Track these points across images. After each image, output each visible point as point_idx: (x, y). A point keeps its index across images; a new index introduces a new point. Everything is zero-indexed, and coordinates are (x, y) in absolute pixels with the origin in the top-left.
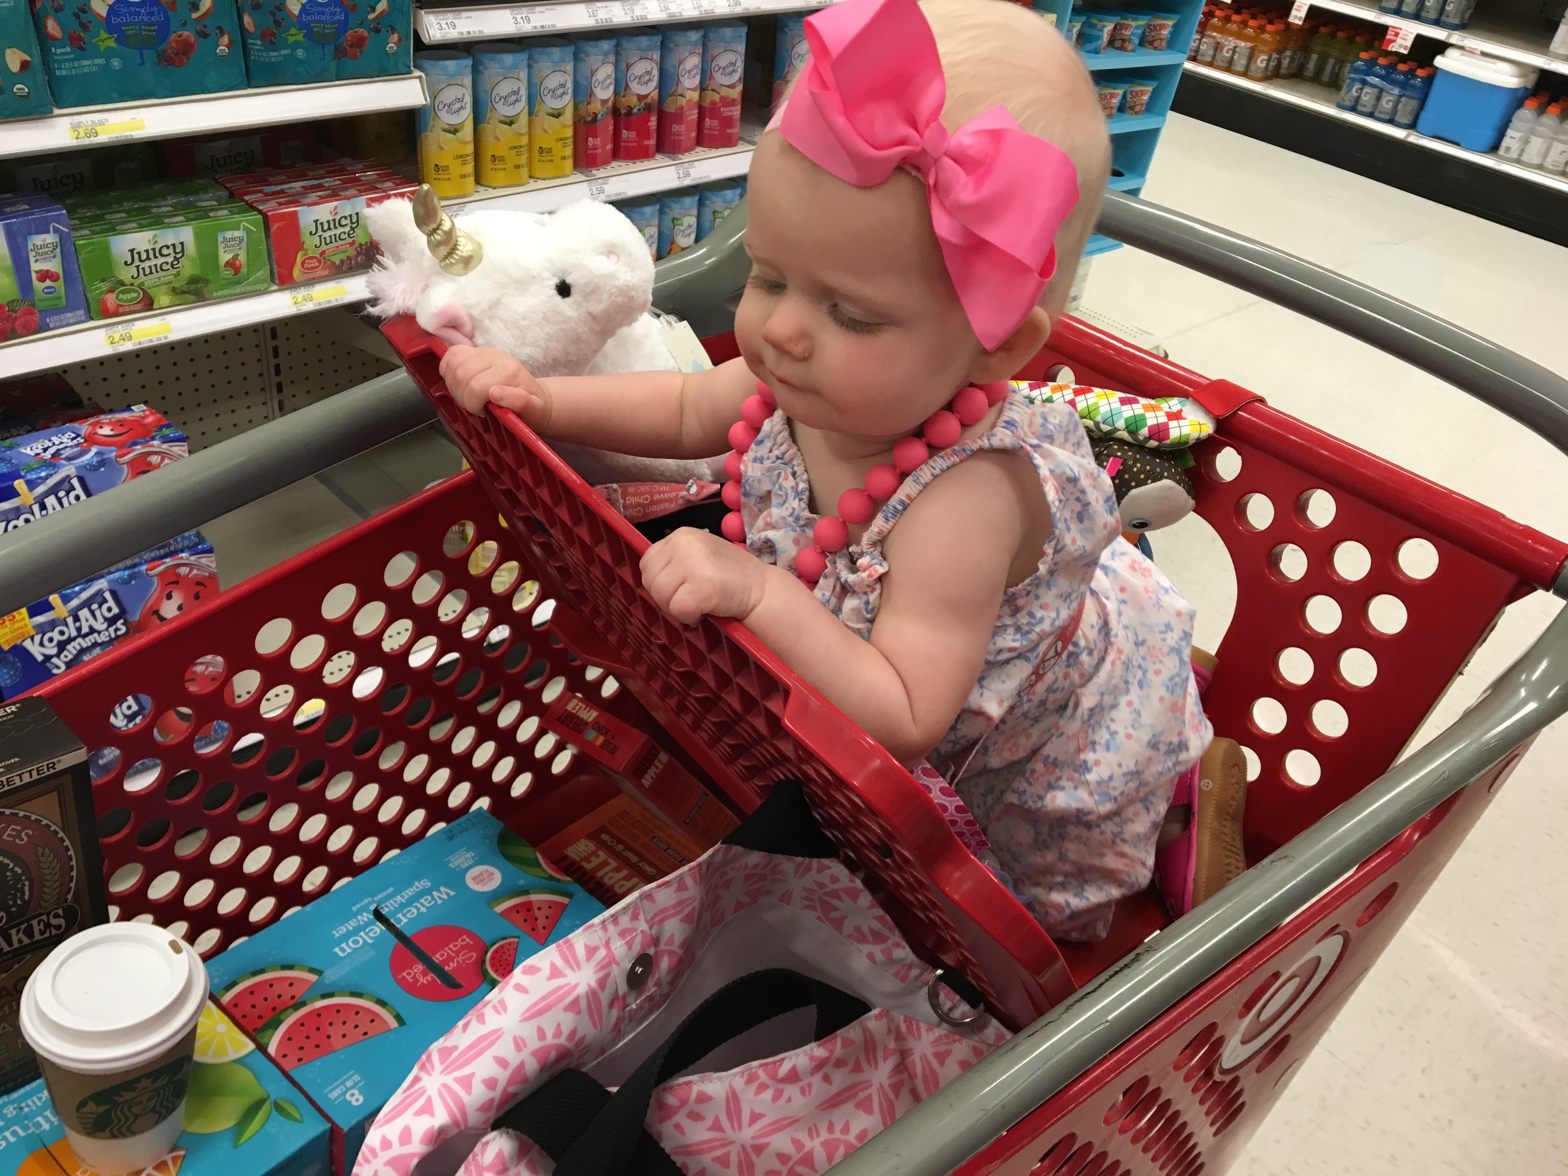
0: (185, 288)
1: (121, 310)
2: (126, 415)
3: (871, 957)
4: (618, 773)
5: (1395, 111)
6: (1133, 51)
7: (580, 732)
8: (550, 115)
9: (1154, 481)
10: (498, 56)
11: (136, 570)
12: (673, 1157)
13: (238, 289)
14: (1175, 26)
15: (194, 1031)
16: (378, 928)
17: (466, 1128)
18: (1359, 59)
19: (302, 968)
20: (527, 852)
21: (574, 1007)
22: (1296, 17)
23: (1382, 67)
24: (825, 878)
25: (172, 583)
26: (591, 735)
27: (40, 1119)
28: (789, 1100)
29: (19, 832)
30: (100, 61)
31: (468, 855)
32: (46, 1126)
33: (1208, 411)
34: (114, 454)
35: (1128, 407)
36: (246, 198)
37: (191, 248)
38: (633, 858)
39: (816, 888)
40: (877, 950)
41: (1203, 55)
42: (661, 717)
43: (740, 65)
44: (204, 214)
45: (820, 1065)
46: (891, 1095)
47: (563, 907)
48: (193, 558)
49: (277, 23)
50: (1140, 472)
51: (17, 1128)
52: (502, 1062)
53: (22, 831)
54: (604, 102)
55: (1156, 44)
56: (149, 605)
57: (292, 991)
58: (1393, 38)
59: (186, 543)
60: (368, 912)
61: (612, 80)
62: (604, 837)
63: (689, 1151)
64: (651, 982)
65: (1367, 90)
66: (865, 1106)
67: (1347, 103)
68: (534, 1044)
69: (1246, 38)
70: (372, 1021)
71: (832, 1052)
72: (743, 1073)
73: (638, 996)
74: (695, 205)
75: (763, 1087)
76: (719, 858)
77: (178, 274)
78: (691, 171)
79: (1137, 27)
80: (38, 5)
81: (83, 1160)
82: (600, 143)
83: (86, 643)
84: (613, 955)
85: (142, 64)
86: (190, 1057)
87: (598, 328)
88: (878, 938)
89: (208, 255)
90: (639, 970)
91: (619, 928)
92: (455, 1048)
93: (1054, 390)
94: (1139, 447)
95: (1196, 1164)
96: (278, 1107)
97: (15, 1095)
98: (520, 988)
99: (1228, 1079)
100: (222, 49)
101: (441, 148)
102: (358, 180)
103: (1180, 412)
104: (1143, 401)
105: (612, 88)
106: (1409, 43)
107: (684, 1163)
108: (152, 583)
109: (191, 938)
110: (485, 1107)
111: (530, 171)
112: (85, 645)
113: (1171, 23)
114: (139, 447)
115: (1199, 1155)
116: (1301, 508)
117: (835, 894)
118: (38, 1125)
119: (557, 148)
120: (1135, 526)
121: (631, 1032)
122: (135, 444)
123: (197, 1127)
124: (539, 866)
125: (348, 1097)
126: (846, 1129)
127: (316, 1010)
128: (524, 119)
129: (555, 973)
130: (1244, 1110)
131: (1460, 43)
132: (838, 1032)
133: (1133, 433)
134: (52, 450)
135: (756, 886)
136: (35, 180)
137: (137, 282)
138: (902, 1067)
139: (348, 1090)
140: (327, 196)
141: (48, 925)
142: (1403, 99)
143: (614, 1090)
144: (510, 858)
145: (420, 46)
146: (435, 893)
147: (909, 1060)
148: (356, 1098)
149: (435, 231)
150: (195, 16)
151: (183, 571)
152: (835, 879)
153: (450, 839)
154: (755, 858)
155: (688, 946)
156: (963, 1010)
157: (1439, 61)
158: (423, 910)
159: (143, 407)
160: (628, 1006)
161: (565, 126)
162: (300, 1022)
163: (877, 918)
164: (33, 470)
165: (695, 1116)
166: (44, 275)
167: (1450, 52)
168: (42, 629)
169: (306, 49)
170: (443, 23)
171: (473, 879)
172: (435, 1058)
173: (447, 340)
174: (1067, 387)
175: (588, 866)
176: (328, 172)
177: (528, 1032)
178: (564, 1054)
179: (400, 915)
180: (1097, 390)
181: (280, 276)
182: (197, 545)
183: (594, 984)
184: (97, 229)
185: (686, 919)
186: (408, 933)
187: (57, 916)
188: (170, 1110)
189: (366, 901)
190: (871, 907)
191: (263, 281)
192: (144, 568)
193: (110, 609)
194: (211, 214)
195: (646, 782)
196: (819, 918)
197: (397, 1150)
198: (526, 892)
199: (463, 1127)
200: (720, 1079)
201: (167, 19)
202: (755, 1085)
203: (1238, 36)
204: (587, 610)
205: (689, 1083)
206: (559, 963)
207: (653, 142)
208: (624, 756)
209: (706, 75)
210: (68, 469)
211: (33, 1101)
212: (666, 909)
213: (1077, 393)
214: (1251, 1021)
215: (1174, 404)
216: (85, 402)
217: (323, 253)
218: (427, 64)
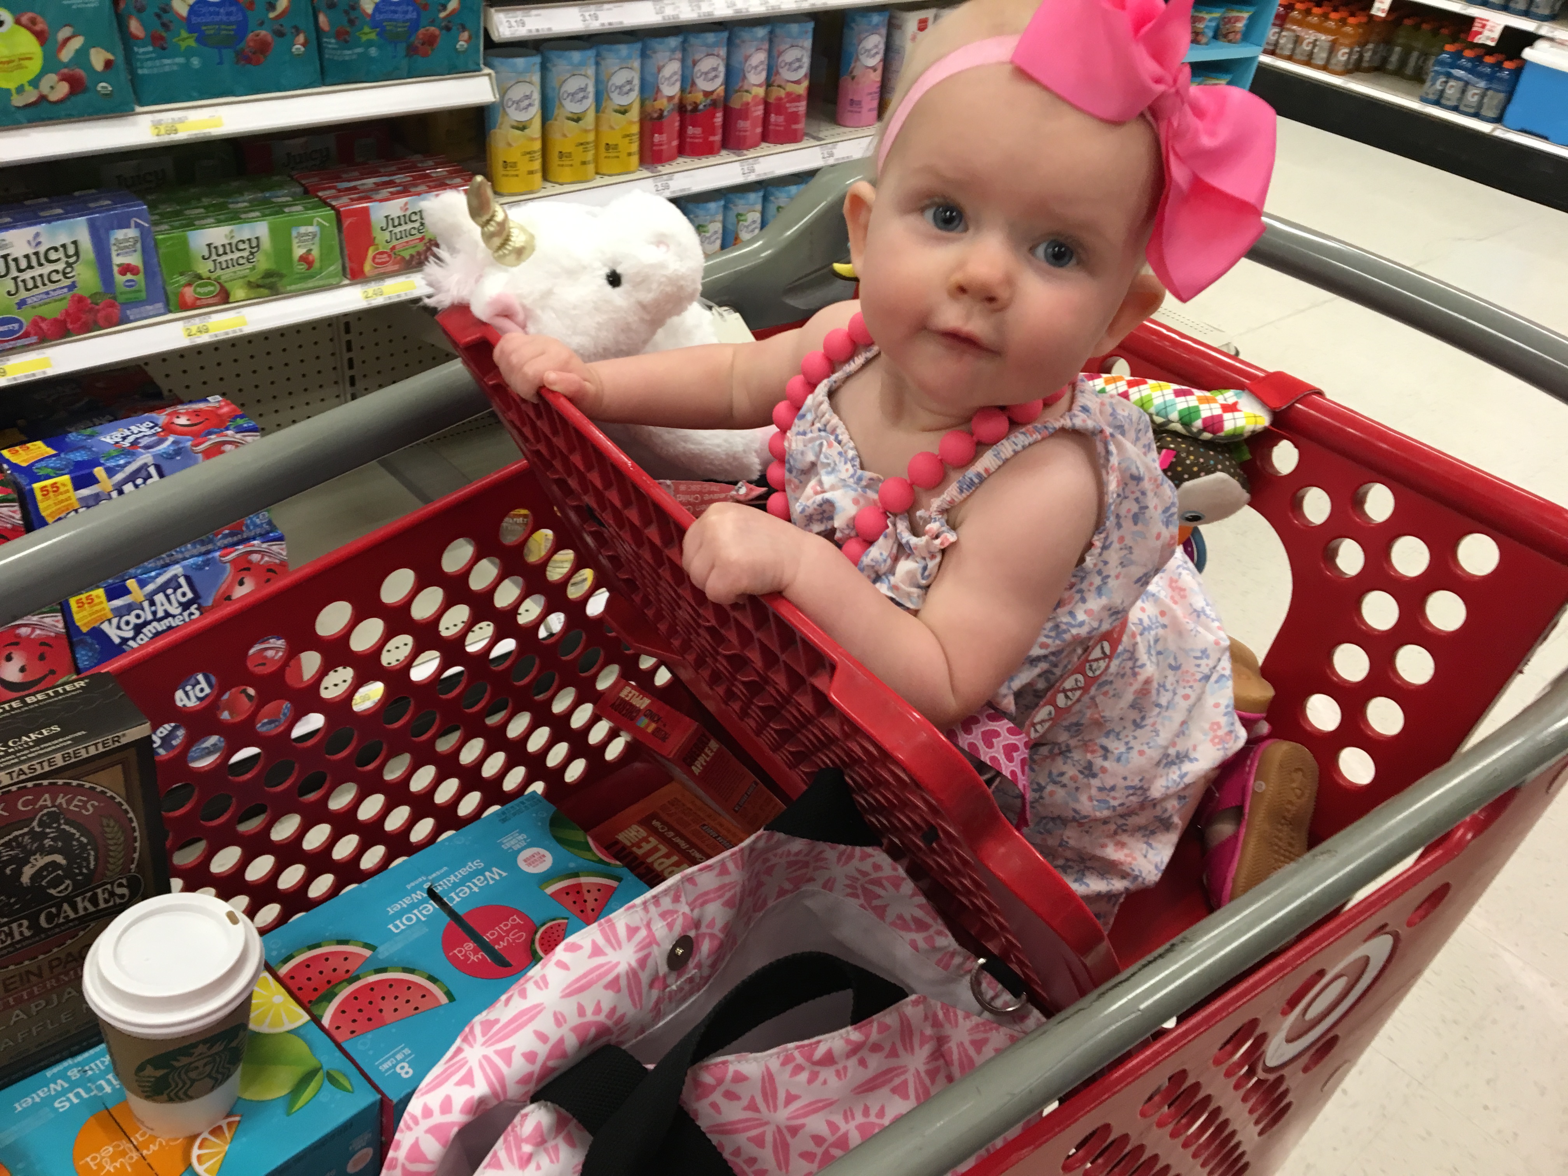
0: (260, 282)
1: (198, 303)
2: (201, 406)
3: (914, 945)
4: (668, 760)
5: (1480, 104)
6: (1207, 44)
7: (633, 719)
8: (616, 111)
9: (1207, 473)
10: (567, 53)
11: (210, 556)
12: (709, 1136)
13: (310, 284)
14: (1251, 18)
15: (249, 998)
16: (432, 906)
17: (506, 1100)
18: (1443, 51)
19: (356, 943)
20: (579, 835)
21: (614, 985)
22: (1379, 9)
23: (1469, 60)
24: (867, 866)
25: (245, 569)
26: (643, 722)
27: (103, 1082)
28: (825, 1082)
29: (85, 803)
30: (181, 60)
31: (520, 837)
32: (108, 1089)
33: (1263, 402)
34: (189, 444)
35: (1182, 399)
36: (320, 194)
37: (266, 243)
38: (683, 845)
39: (859, 877)
40: (919, 938)
41: (1282, 49)
42: (710, 706)
43: (806, 61)
44: (279, 210)
45: (855, 1049)
46: (927, 1081)
47: (611, 890)
48: (265, 545)
49: (351, 22)
50: (1193, 464)
51: (80, 1090)
52: (542, 1037)
53: (87, 802)
54: (670, 98)
55: (1231, 36)
56: (221, 591)
57: (348, 965)
58: (1480, 30)
59: (258, 531)
60: (422, 890)
61: (678, 77)
62: (654, 823)
63: (726, 1130)
64: (691, 964)
65: (1452, 83)
66: (901, 1091)
67: (1431, 97)
68: (574, 1020)
69: (1326, 31)
70: (423, 996)
71: (867, 1036)
72: (778, 1054)
73: (679, 976)
74: (760, 200)
75: (799, 1069)
76: (761, 844)
77: (253, 268)
78: (756, 167)
79: (1211, 20)
80: (122, 6)
81: (142, 1123)
82: (666, 140)
83: (160, 626)
84: (653, 935)
85: (221, 63)
86: (244, 1026)
87: (647, 317)
88: (921, 926)
89: (282, 248)
90: (680, 951)
91: (661, 910)
92: (497, 1021)
93: (1107, 382)
94: (1193, 439)
95: (1240, 1165)
96: (331, 1078)
97: (79, 1058)
98: (562, 965)
99: (1272, 1077)
100: (298, 48)
101: (509, 145)
102: (428, 176)
103: (1235, 404)
104: (1198, 393)
105: (678, 85)
106: (1496, 34)
107: (720, 1142)
108: (224, 569)
109: (251, 913)
110: (525, 1080)
111: (597, 167)
112: (160, 629)
113: (1246, 15)
114: (213, 437)
115: (1243, 1154)
116: (1359, 502)
117: (878, 882)
118: (100, 1088)
119: (623, 144)
120: (1188, 519)
121: (670, 1013)
122: (210, 433)
123: (251, 1095)
124: (589, 849)
125: (398, 1069)
126: (881, 1113)
127: (369, 984)
128: (591, 116)
129: (597, 951)
130: (1290, 1112)
131: (1550, 35)
132: (874, 1017)
133: (1186, 424)
134: (131, 439)
135: (799, 873)
136: (119, 177)
137: (214, 276)
138: (939, 1054)
139: (398, 1062)
140: (398, 193)
141: (112, 894)
142: (1490, 93)
143: (651, 1067)
144: (561, 841)
145: (491, 44)
146: (487, 874)
147: (946, 1047)
148: (405, 1071)
149: (488, 222)
150: (272, 15)
151: (255, 557)
152: (877, 867)
153: (504, 821)
154: (798, 845)
155: (728, 929)
156: (1006, 1001)
157: (1528, 53)
158: (476, 889)
159: (219, 398)
160: (669, 986)
161: (631, 123)
162: (354, 996)
163: (920, 906)
164: (113, 458)
165: (731, 1096)
166: (126, 269)
167: (1540, 45)
168: (120, 613)
169: (380, 47)
170: (512, 20)
171: (525, 861)
172: (478, 1030)
173: (500, 329)
174: (1121, 378)
175: (640, 852)
176: (400, 169)
177: (569, 1008)
178: (603, 1031)
179: (453, 894)
180: (1151, 382)
181: (352, 270)
182: (268, 533)
183: (634, 964)
184: (177, 224)
185: (728, 904)
186: (461, 911)
187: (120, 885)
188: (227, 1076)
189: (420, 880)
190: (913, 895)
191: (335, 275)
192: (217, 554)
193: (184, 595)
194: (286, 210)
195: (697, 769)
196: (862, 906)
197: (438, 1118)
198: (576, 875)
199: (502, 1099)
200: (755, 1059)
201: (245, 17)
202: (790, 1068)
203: (1319, 28)
204: (637, 599)
205: (724, 1063)
206: (601, 941)
207: (717, 138)
208: (676, 742)
209: (772, 70)
210: (146, 458)
211: (96, 1065)
212: (706, 893)
213: (1131, 384)
214: (1296, 1019)
215: (1230, 396)
216: (166, 393)
217: (393, 248)
218: (497, 61)
